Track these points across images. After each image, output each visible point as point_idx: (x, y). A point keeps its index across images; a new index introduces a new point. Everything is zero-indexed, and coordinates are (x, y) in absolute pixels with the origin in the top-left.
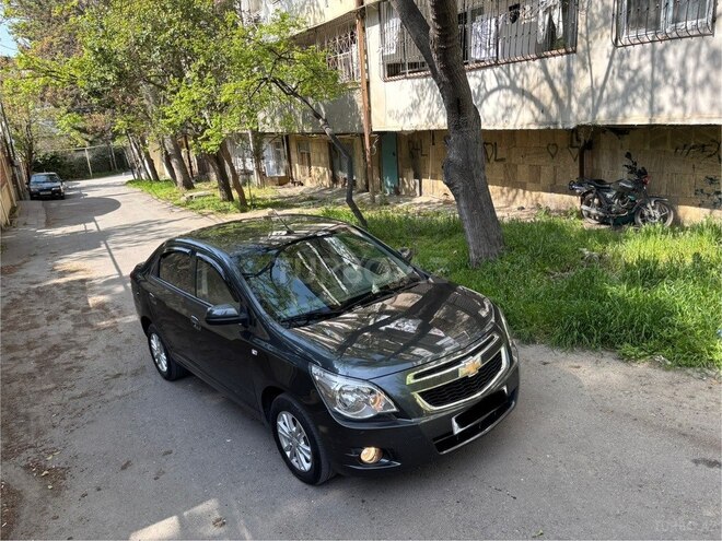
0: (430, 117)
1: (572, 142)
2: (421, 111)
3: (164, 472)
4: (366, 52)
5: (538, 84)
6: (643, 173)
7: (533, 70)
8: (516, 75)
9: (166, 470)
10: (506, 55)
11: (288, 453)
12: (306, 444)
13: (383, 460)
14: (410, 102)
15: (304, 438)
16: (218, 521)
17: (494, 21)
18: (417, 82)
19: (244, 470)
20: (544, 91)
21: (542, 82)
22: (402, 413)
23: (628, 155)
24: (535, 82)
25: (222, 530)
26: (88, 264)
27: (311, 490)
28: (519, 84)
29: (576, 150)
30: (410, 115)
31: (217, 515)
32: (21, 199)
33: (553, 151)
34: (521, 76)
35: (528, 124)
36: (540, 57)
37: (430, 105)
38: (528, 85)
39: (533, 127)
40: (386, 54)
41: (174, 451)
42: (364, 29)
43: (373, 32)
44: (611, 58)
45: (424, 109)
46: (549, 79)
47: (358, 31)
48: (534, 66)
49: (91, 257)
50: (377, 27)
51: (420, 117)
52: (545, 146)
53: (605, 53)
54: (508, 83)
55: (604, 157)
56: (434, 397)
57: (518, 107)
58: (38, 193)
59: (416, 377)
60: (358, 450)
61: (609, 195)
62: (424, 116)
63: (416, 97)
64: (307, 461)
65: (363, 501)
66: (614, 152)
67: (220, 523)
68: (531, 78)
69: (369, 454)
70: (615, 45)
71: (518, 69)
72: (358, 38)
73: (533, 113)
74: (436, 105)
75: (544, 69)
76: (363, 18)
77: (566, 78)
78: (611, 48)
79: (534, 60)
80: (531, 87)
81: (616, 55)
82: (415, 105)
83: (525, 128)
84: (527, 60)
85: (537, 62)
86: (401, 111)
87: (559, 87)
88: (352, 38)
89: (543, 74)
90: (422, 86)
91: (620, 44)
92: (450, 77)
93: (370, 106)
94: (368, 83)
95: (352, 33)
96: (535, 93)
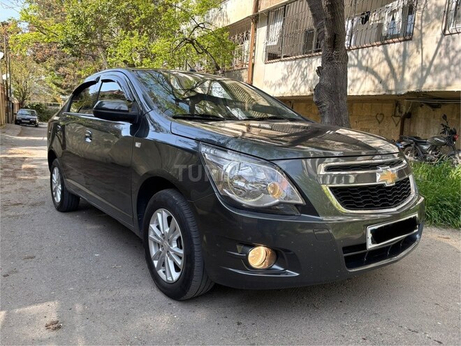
0: (294, 87)
1: (395, 112)
2: (288, 83)
3: (16, 272)
4: (255, 45)
5: (380, 63)
6: (453, 133)
7: (376, 53)
8: (363, 57)
9: (20, 270)
10: (358, 43)
11: (156, 263)
12: (180, 247)
13: (275, 267)
14: (281, 76)
15: (179, 240)
16: (53, 323)
17: (350, 21)
18: (288, 63)
19: (103, 279)
20: (383, 69)
21: (382, 61)
22: (308, 208)
23: (445, 117)
24: (378, 61)
25: (53, 334)
26: (34, 152)
27: (175, 305)
28: (364, 63)
29: (398, 118)
30: (280, 85)
31: (54, 317)
32: (8, 123)
33: (380, 119)
34: (367, 56)
35: (368, 92)
36: (383, 44)
37: (295, 78)
38: (371, 64)
39: (371, 94)
40: (268, 45)
41: (38, 256)
42: (256, 30)
43: (262, 31)
44: (439, 44)
45: (290, 82)
46: (388, 59)
47: (251, 31)
48: (378, 50)
49: (36, 149)
50: (265, 28)
51: (287, 85)
52: (374, 115)
53: (435, 40)
54: (356, 62)
55: (420, 124)
56: (348, 196)
57: (362, 79)
58: (20, 121)
59: (329, 169)
60: (246, 248)
61: (425, 147)
62: (290, 87)
63: (286, 73)
64: (177, 269)
65: (239, 324)
66: (428, 121)
67: (56, 326)
68: (374, 59)
69: (258, 257)
70: (444, 33)
71: (365, 52)
72: (251, 35)
73: (374, 82)
74: (300, 79)
75: (385, 52)
76: (256, 23)
77: (401, 59)
78: (440, 36)
79: (378, 45)
80: (374, 65)
81: (444, 42)
82: (285, 79)
83: (365, 94)
84: (373, 46)
85: (381, 48)
86: (274, 82)
87: (395, 65)
88: (247, 35)
89: (384, 56)
90: (292, 66)
91: (447, 32)
92: (333, 14)
93: (252, 80)
94: (253, 65)
95: (247, 32)
96: (375, 69)
